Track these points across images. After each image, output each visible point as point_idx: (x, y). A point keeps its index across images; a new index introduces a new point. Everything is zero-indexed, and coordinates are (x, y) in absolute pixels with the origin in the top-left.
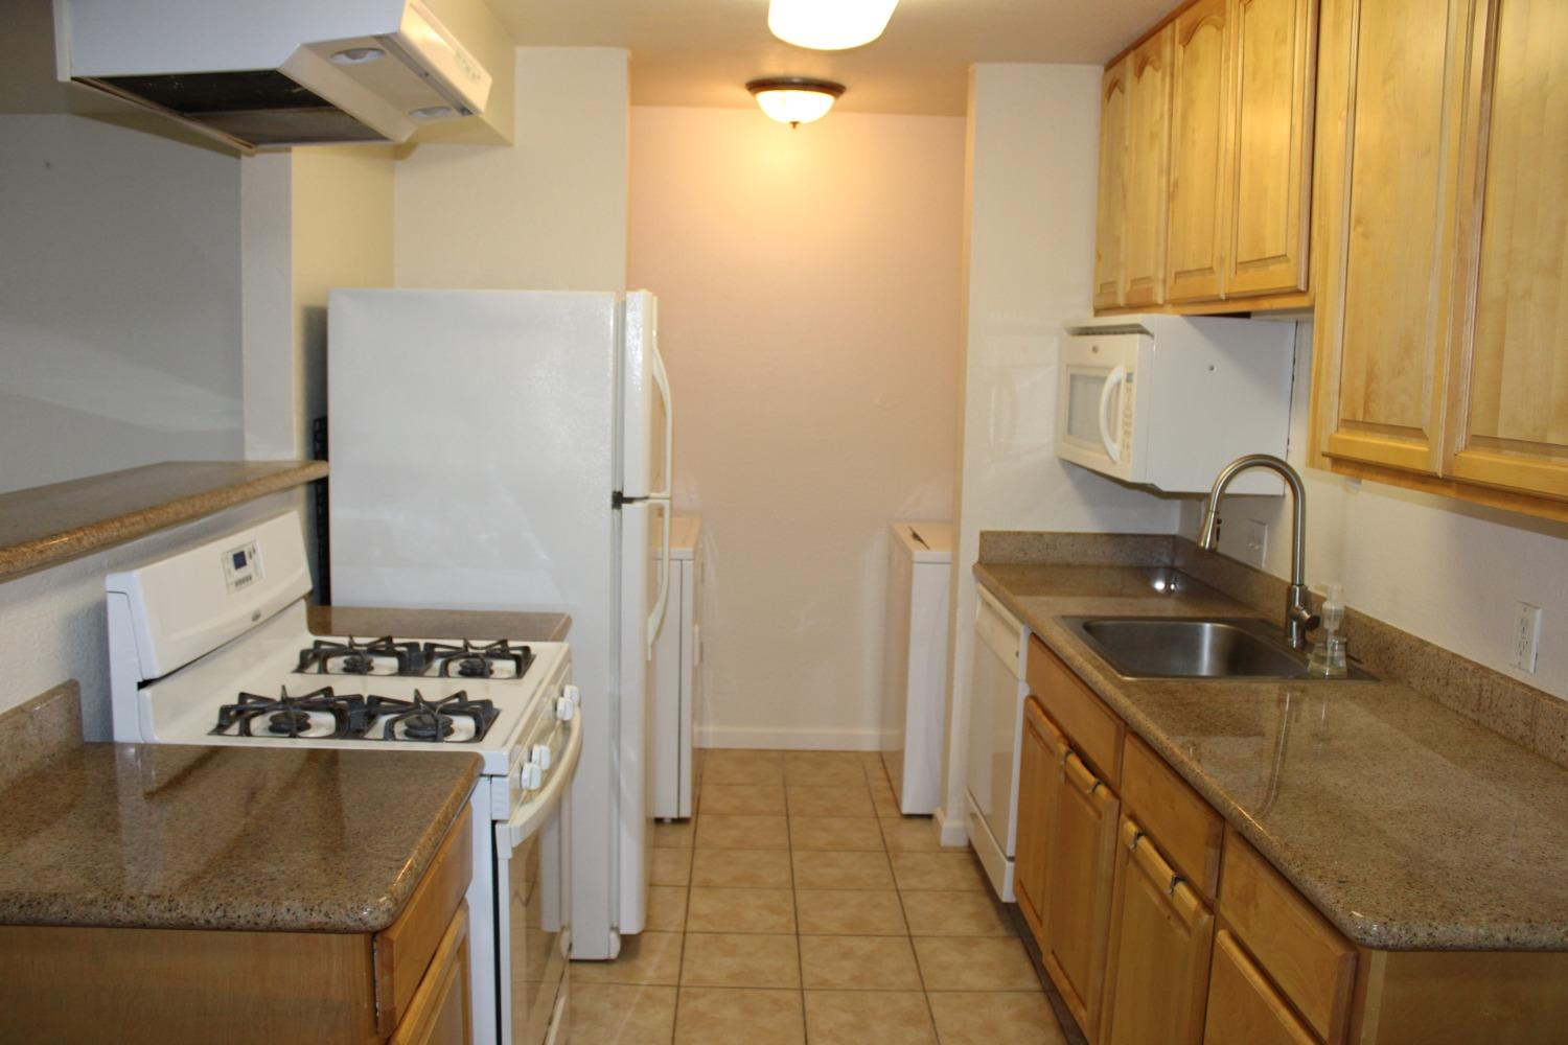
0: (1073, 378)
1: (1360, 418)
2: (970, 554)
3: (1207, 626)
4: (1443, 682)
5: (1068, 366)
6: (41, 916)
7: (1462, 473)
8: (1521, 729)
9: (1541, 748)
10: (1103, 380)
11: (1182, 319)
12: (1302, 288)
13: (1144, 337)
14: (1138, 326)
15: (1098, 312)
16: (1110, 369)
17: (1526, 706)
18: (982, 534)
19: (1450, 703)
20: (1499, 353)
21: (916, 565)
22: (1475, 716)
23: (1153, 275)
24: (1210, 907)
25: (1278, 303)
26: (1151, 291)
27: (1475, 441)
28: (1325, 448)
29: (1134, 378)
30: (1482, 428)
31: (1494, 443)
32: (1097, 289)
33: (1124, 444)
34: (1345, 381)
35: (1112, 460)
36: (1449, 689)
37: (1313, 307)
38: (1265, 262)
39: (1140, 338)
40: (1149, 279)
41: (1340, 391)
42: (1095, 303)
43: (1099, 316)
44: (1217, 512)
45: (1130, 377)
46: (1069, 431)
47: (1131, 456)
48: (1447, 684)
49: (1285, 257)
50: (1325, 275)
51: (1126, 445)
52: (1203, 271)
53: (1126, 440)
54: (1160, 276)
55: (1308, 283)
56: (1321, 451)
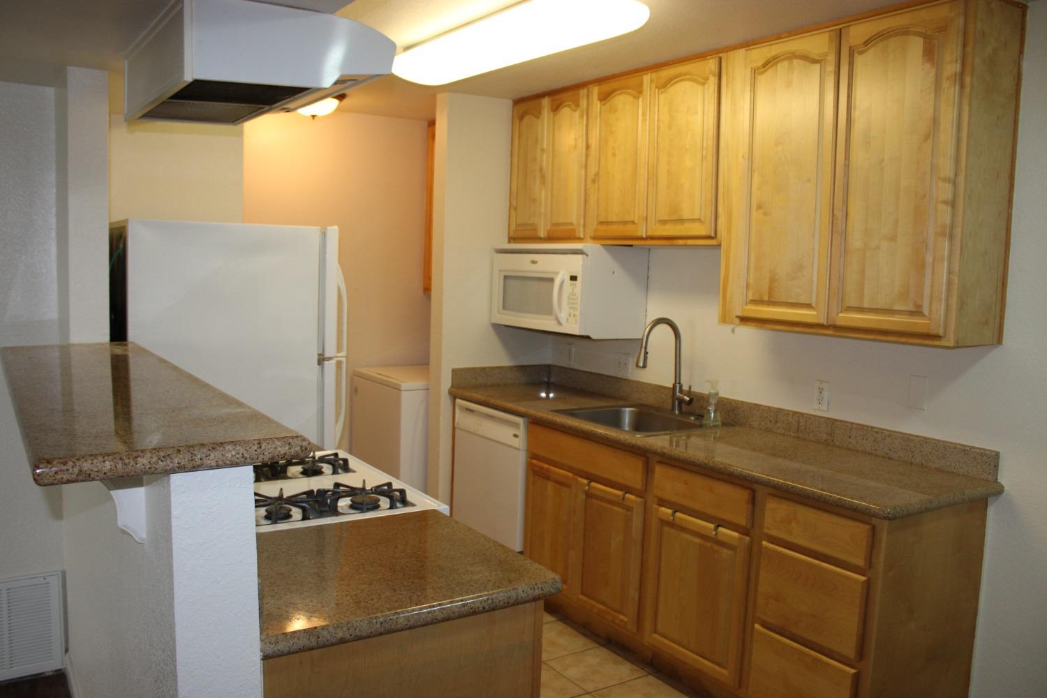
0: (506, 277)
1: (766, 298)
2: (446, 383)
3: (627, 409)
4: (773, 421)
5: (500, 271)
6: (393, 627)
7: (839, 322)
8: (825, 436)
9: (837, 443)
10: (551, 280)
11: (601, 248)
12: (713, 235)
13: (584, 256)
14: (581, 250)
15: (512, 239)
16: (557, 273)
17: (827, 426)
18: (454, 371)
19: (779, 431)
20: (862, 271)
21: (403, 392)
22: (796, 435)
23: (575, 222)
24: (747, 534)
25: (690, 242)
26: (574, 231)
27: (849, 309)
28: (740, 314)
29: (578, 279)
30: (853, 303)
31: (861, 310)
32: (513, 227)
33: (570, 315)
34: (751, 281)
35: (560, 323)
36: (778, 425)
37: (720, 245)
38: (681, 221)
39: (580, 257)
40: (571, 224)
41: (748, 286)
42: (512, 235)
43: (514, 243)
44: (646, 348)
45: (574, 278)
46: (504, 308)
47: (578, 321)
48: (776, 422)
49: (699, 220)
50: (729, 230)
51: (572, 315)
52: (625, 223)
53: (572, 312)
54: (582, 223)
55: (716, 233)
56: (735, 315)
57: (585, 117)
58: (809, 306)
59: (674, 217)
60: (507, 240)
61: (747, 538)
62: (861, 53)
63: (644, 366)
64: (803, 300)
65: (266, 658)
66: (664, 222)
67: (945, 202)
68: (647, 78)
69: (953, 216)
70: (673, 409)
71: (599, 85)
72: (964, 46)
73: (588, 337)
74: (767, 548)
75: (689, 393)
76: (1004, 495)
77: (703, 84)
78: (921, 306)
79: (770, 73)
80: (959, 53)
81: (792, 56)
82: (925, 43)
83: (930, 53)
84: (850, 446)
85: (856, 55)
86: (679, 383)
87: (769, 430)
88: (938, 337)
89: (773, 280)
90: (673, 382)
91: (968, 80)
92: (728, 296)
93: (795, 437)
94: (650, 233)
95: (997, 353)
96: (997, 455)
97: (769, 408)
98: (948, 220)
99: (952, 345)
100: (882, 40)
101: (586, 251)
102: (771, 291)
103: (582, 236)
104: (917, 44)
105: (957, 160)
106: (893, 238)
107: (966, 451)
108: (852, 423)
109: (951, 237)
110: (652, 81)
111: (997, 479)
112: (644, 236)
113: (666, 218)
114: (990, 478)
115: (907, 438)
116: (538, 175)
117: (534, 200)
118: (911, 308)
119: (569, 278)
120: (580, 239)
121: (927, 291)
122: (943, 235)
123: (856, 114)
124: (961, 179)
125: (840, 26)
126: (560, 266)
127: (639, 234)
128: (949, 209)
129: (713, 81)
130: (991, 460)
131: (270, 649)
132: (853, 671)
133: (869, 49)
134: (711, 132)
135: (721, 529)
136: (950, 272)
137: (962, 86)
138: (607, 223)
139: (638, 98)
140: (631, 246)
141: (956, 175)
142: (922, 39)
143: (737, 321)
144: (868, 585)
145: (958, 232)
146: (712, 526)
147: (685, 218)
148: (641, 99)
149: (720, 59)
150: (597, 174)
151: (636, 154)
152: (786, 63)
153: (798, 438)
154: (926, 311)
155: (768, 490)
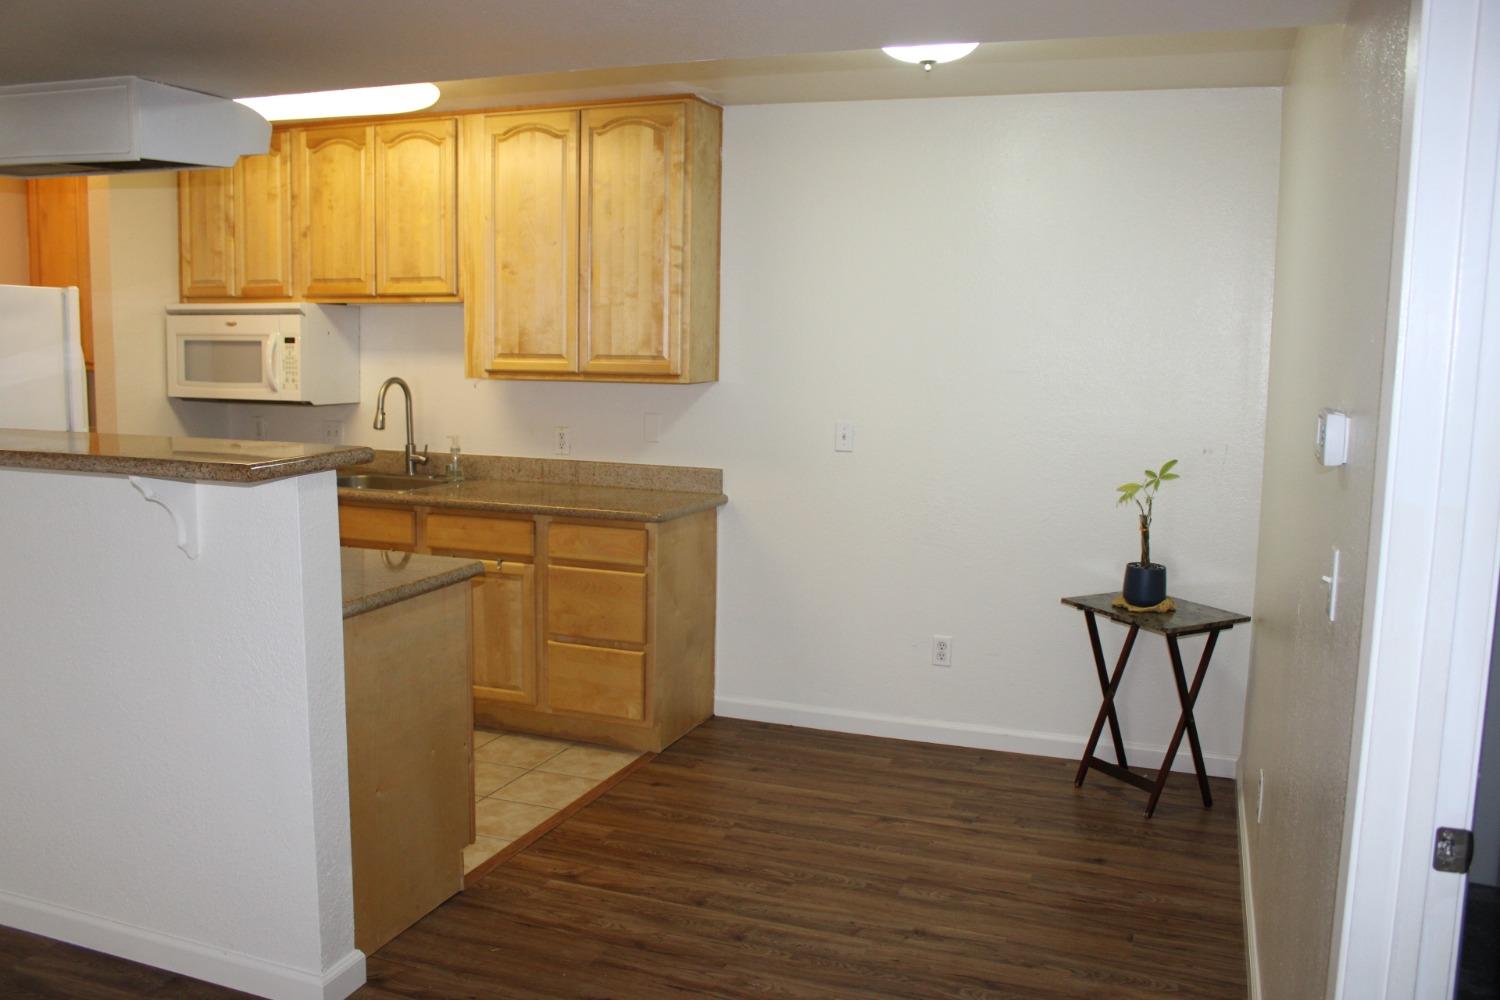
0: (187, 343)
1: (516, 351)
4: (516, 471)
5: (178, 335)
7: (590, 369)
8: (570, 478)
9: (582, 482)
10: (259, 343)
11: (317, 307)
12: (455, 292)
13: (301, 316)
14: (295, 309)
15: (183, 298)
16: (267, 336)
17: (571, 468)
19: (523, 479)
20: (609, 324)
22: (541, 480)
23: (280, 279)
24: (532, 563)
25: (428, 300)
26: (281, 288)
27: (598, 357)
28: (489, 367)
29: (296, 341)
30: (602, 352)
31: (609, 357)
32: (188, 283)
33: (287, 380)
34: (500, 336)
35: (274, 390)
36: (521, 473)
37: (462, 303)
38: (419, 279)
39: (297, 317)
40: (276, 281)
41: (496, 341)
42: (186, 292)
43: (189, 302)
44: (382, 409)
45: (290, 340)
46: (188, 377)
47: (299, 386)
48: (519, 471)
49: (439, 278)
50: (472, 288)
51: (290, 380)
52: (348, 280)
53: (290, 377)
54: (290, 280)
55: (458, 291)
56: (483, 369)
57: (289, 164)
58: (560, 356)
59: (410, 276)
60: (177, 298)
61: (532, 566)
62: (600, 134)
63: (382, 428)
64: (553, 351)
65: (345, 617)
66: (397, 280)
67: (676, 266)
68: (370, 131)
69: (683, 277)
70: (408, 469)
71: (306, 130)
72: (686, 140)
73: (309, 404)
74: (554, 570)
75: (425, 454)
76: (728, 503)
77: (439, 144)
78: (661, 352)
79: (511, 141)
80: (683, 146)
81: (534, 129)
82: (655, 133)
83: (659, 143)
84: (595, 483)
85: (595, 136)
86: (412, 444)
87: (512, 480)
88: (676, 376)
89: (522, 333)
90: (406, 443)
91: (690, 168)
92: (474, 352)
93: (540, 483)
94: (380, 291)
95: (714, 388)
96: (721, 471)
97: (511, 459)
98: (680, 280)
99: (688, 381)
100: (619, 126)
101: (303, 310)
102: (521, 344)
103: (291, 294)
104: (648, 134)
105: (684, 232)
106: (634, 295)
107: (696, 472)
108: (595, 463)
109: (683, 294)
110: (376, 135)
111: (722, 492)
112: (374, 293)
113: (400, 275)
114: (718, 492)
115: (646, 468)
116: (222, 224)
117: (219, 253)
118: (655, 354)
119: (283, 340)
120: (288, 298)
121: (666, 339)
122: (677, 292)
123: (596, 187)
124: (688, 248)
125: (580, 108)
126: (269, 328)
127: (368, 292)
128: (680, 271)
129: (449, 143)
130: (715, 477)
131: (349, 609)
132: (642, 653)
133: (608, 131)
134: (450, 192)
135: (504, 563)
136: (683, 323)
137: (686, 172)
138: (325, 280)
139: (360, 150)
140: (345, 304)
141: (684, 243)
142: (652, 131)
143: (486, 375)
144: (646, 580)
145: (688, 290)
146: (496, 562)
147: (422, 275)
148: (363, 152)
149: (456, 121)
150: (308, 228)
151: (359, 207)
152: (528, 134)
153: (543, 483)
154: (665, 354)
155: (549, 519)
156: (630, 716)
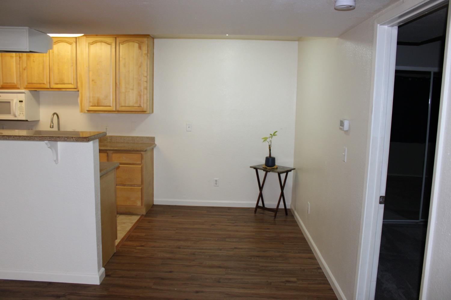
7: (119, 110)
8: (109, 141)
10: (10, 102)
11: (29, 91)
16: (13, 100)
17: (110, 138)
23: (15, 82)
25: (67, 90)
26: (17, 86)
27: (122, 106)
28: (88, 109)
29: (23, 101)
30: (123, 105)
31: (125, 106)
33: (20, 114)
35: (15, 116)
37: (78, 91)
38: (64, 84)
39: (23, 95)
40: (14, 83)
41: (90, 102)
44: (53, 122)
45: (21, 101)
47: (24, 115)
49: (71, 84)
50: (82, 87)
52: (40, 84)
53: (21, 113)
54: (19, 83)
55: (77, 87)
56: (86, 110)
58: (110, 106)
59: (61, 83)
62: (122, 44)
63: (53, 127)
64: (108, 105)
66: (57, 84)
67: (145, 81)
69: (147, 84)
72: (148, 47)
73: (27, 121)
76: (157, 146)
77: (71, 44)
78: (141, 105)
79: (95, 45)
80: (147, 49)
81: (101, 42)
82: (139, 45)
83: (140, 48)
88: (145, 112)
89: (98, 100)
91: (149, 55)
92: (83, 104)
94: (51, 87)
95: (152, 115)
96: (154, 137)
98: (146, 85)
99: (148, 113)
100: (128, 42)
101: (24, 92)
102: (98, 104)
103: (19, 87)
104: (136, 45)
105: (147, 72)
106: (133, 90)
107: (148, 138)
108: (117, 136)
109: (147, 89)
112: (49, 88)
113: (58, 83)
114: (154, 143)
115: (133, 137)
118: (139, 105)
119: (19, 101)
120: (18, 88)
121: (142, 101)
122: (145, 89)
123: (121, 59)
124: (148, 77)
125: (116, 36)
126: (13, 97)
127: (47, 87)
128: (146, 83)
129: (74, 44)
130: (153, 139)
132: (141, 188)
133: (124, 43)
134: (75, 59)
136: (147, 97)
137: (148, 56)
138: (32, 83)
140: (36, 91)
141: (147, 75)
143: (87, 112)
144: (142, 168)
147: (66, 83)
149: (76, 38)
150: (25, 67)
151: (44, 62)
152: (100, 43)
155: (112, 152)
156: (138, 205)
